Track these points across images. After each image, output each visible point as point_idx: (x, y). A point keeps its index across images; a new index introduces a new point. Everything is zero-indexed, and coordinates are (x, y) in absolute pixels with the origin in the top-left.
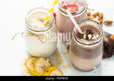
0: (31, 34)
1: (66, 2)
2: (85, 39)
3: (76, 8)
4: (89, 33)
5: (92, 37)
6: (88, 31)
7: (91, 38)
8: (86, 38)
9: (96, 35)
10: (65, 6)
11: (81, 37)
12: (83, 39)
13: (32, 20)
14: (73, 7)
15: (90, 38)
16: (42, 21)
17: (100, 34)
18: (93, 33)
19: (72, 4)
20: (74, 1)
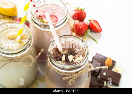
1: (42, 10)
2: (64, 62)
3: (55, 19)
4: (70, 53)
5: (74, 58)
6: (70, 50)
7: (73, 61)
8: (66, 60)
9: (79, 56)
10: (40, 16)
11: (59, 58)
12: (61, 61)
15: (70, 61)
17: (84, 56)
18: (76, 54)
20: (52, 9)
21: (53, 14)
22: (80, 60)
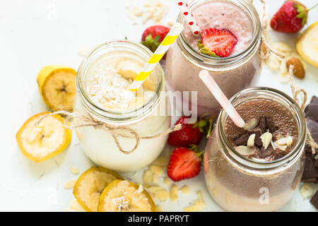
0: (94, 121)
1: (200, 16)
2: (251, 148)
3: (231, 38)
4: (264, 126)
5: (274, 139)
6: (263, 120)
7: (270, 145)
8: (255, 144)
9: (284, 135)
10: (196, 33)
11: (240, 141)
12: (246, 145)
13: (97, 76)
14: (220, 37)
15: (266, 145)
16: (128, 79)
17: (297, 134)
18: (277, 128)
19: (218, 26)
20: (223, 15)
21: (225, 26)
22: (286, 144)
